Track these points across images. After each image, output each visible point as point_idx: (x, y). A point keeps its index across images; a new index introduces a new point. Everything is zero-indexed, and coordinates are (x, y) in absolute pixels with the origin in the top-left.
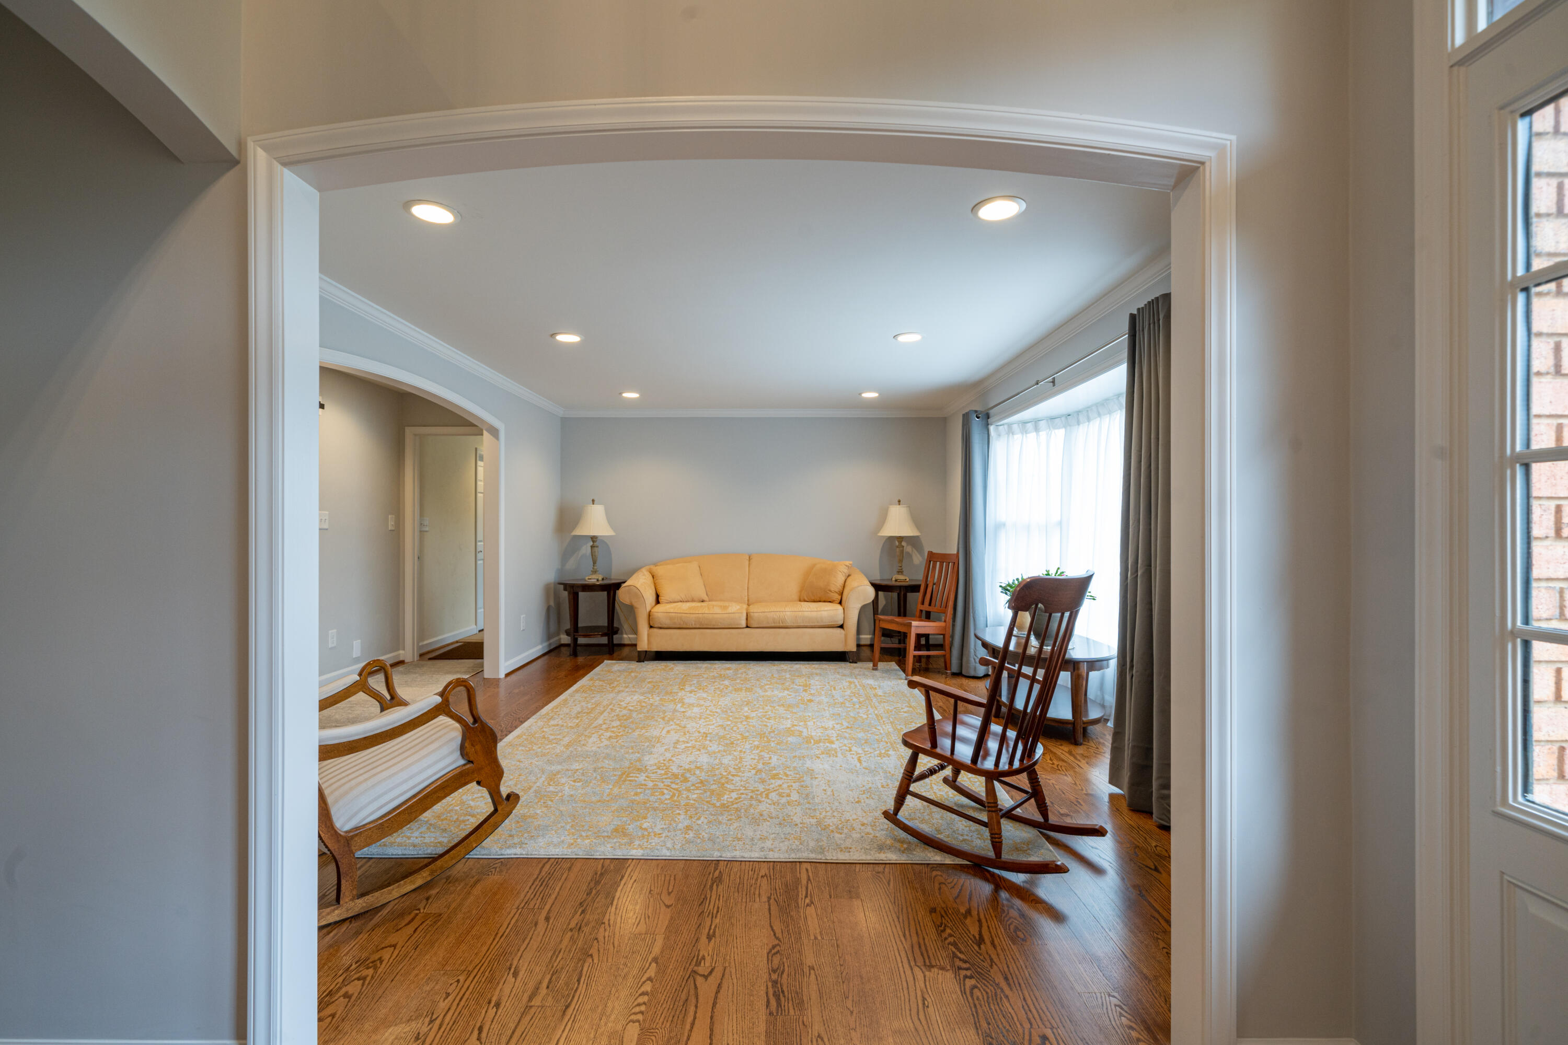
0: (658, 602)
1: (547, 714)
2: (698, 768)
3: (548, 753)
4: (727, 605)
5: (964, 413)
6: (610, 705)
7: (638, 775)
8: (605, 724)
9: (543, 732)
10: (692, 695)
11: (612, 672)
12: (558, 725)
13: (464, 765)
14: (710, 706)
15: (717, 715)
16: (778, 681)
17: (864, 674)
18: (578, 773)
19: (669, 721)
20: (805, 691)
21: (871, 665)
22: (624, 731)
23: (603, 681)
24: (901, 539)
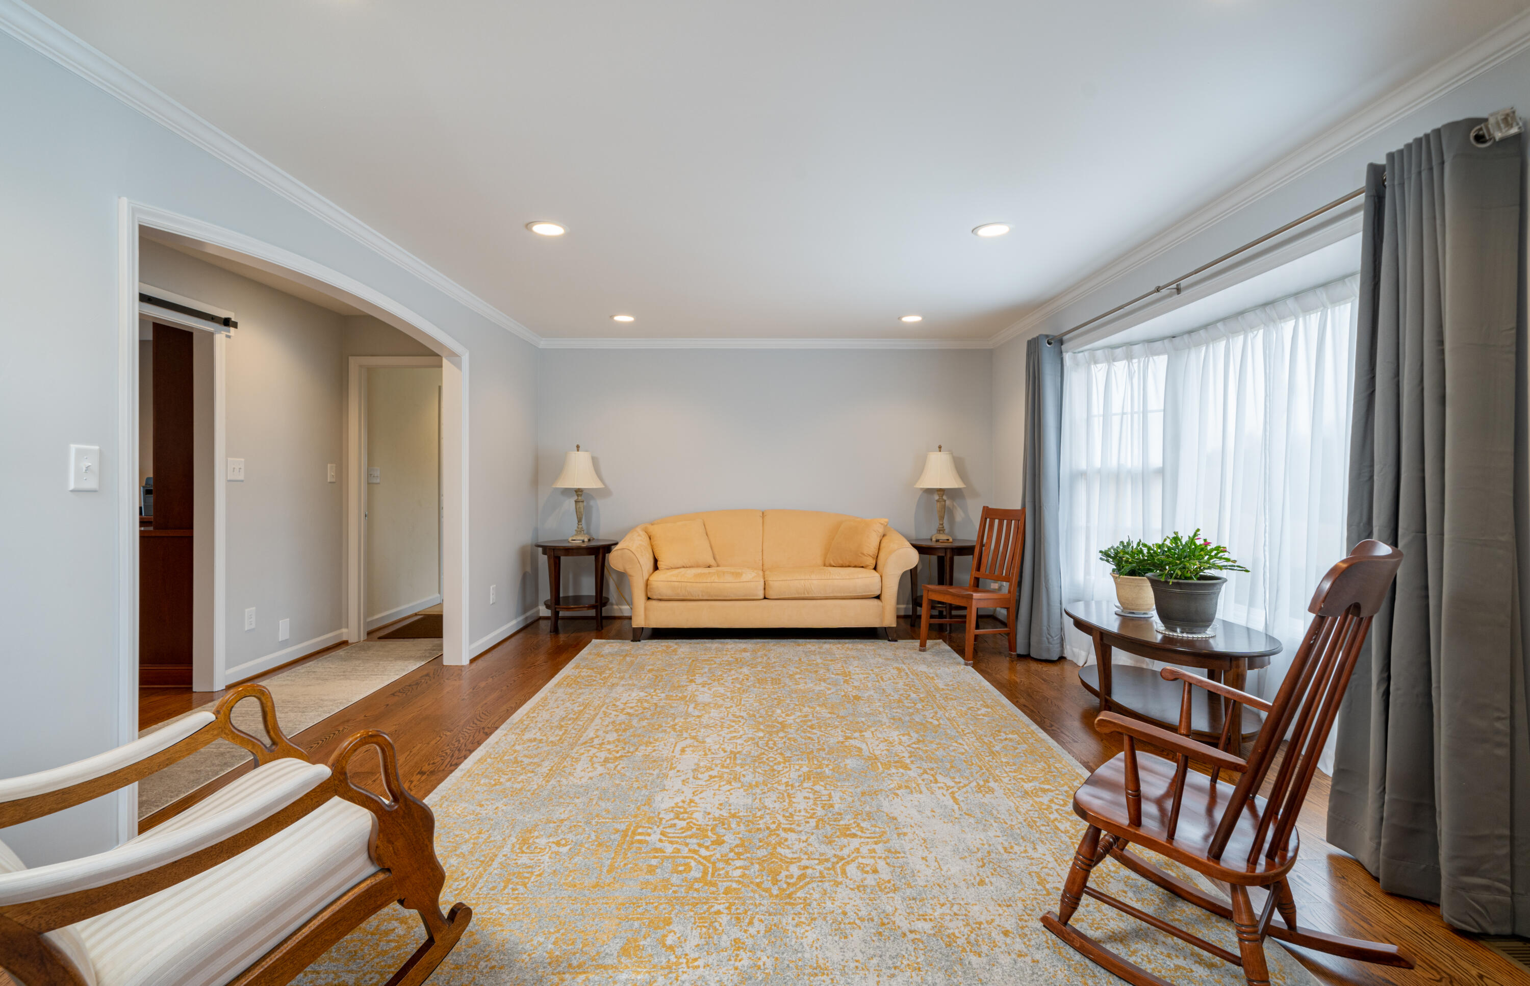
0: (656, 568)
1: (521, 721)
2: (733, 816)
3: (521, 789)
4: (740, 571)
5: (1030, 338)
6: (603, 705)
7: (649, 830)
8: (597, 737)
9: (515, 751)
10: (706, 689)
11: (602, 656)
12: (535, 739)
13: (374, 875)
14: (732, 706)
15: (743, 721)
16: (809, 667)
17: (912, 658)
18: (563, 828)
19: (681, 731)
20: (846, 682)
21: (917, 643)
22: (624, 749)
23: (592, 669)
24: (941, 491)
